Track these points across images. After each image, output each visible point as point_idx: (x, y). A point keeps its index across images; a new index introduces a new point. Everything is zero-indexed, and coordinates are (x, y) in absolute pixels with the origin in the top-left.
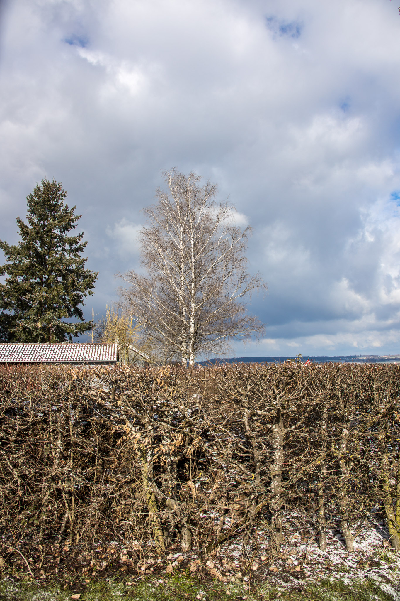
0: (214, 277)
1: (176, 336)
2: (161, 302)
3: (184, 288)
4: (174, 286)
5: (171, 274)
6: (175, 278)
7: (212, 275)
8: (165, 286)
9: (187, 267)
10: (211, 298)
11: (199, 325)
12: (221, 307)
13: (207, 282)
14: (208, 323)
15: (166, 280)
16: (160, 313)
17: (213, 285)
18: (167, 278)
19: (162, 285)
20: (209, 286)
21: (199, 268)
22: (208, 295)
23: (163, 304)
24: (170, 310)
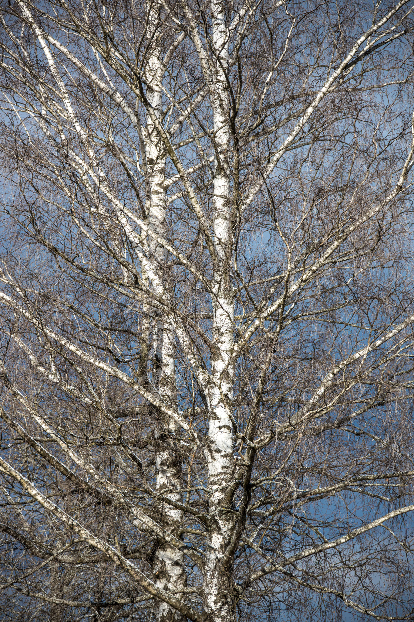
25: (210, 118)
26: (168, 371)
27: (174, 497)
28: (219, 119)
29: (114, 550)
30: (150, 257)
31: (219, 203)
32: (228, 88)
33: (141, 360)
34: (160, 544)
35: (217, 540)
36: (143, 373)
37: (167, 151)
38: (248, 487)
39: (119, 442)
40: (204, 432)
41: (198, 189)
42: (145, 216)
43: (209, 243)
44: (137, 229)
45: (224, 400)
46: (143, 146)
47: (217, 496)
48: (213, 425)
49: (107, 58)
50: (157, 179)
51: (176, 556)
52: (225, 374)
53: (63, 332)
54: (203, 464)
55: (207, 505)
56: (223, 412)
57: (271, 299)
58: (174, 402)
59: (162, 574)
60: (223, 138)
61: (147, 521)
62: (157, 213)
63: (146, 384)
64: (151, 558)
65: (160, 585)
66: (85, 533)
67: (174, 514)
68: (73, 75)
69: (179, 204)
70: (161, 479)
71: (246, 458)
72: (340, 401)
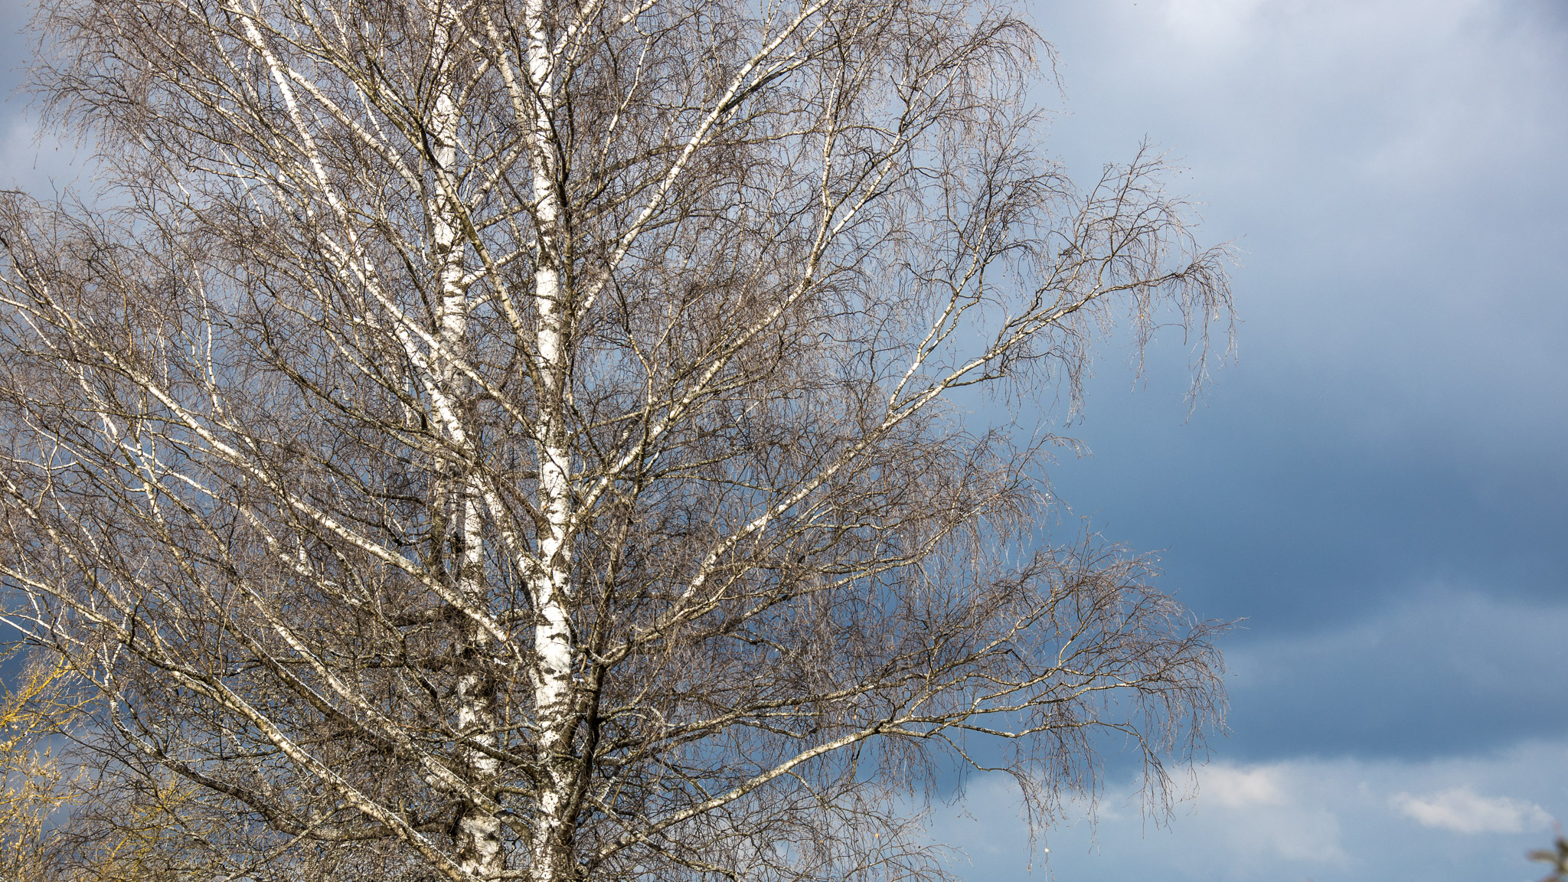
0: (732, 214)
1: (409, 761)
2: (258, 455)
3: (467, 315)
4: (370, 303)
5: (343, 190)
6: (381, 227)
7: (723, 194)
8: (287, 301)
9: (492, 126)
10: (711, 405)
11: (618, 647)
12: (806, 475)
13: (675, 259)
14: (695, 629)
15: (299, 251)
16: (252, 552)
17: (729, 284)
18: (308, 227)
19: (262, 298)
20: (694, 290)
21: (594, 131)
22: (692, 372)
23: (279, 473)
24: (348, 520)
25: (527, 183)
26: (473, 556)
27: (484, 740)
28: (541, 184)
29: (396, 819)
30: (445, 389)
31: (545, 307)
32: (554, 139)
33: (434, 540)
34: (466, 809)
35: (550, 801)
36: (437, 559)
37: (466, 232)
38: (595, 722)
39: (402, 660)
40: (528, 646)
41: (514, 289)
42: (435, 329)
43: (532, 367)
44: (423, 347)
45: (558, 596)
46: (430, 226)
47: (549, 737)
48: (542, 633)
49: (374, 97)
50: (452, 275)
51: (490, 827)
52: (558, 559)
53: (316, 501)
54: (527, 691)
55: (534, 750)
56: (556, 614)
57: (625, 447)
58: (482, 601)
59: (470, 853)
60: (548, 212)
61: (446, 776)
62: (454, 324)
63: (441, 577)
64: (454, 830)
65: (467, 868)
66: (354, 796)
67: (487, 766)
68: (324, 123)
69: (486, 310)
70: (466, 716)
71: (591, 681)
72: (727, 593)
